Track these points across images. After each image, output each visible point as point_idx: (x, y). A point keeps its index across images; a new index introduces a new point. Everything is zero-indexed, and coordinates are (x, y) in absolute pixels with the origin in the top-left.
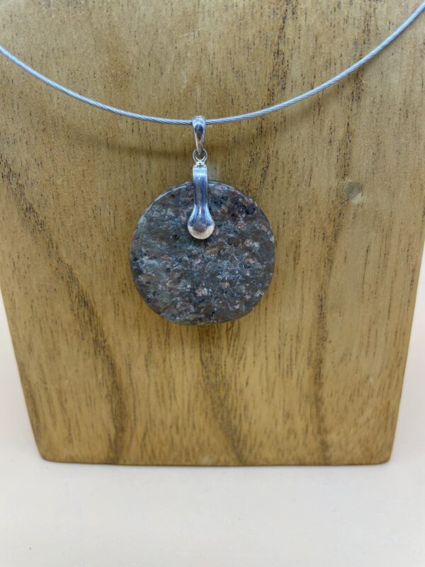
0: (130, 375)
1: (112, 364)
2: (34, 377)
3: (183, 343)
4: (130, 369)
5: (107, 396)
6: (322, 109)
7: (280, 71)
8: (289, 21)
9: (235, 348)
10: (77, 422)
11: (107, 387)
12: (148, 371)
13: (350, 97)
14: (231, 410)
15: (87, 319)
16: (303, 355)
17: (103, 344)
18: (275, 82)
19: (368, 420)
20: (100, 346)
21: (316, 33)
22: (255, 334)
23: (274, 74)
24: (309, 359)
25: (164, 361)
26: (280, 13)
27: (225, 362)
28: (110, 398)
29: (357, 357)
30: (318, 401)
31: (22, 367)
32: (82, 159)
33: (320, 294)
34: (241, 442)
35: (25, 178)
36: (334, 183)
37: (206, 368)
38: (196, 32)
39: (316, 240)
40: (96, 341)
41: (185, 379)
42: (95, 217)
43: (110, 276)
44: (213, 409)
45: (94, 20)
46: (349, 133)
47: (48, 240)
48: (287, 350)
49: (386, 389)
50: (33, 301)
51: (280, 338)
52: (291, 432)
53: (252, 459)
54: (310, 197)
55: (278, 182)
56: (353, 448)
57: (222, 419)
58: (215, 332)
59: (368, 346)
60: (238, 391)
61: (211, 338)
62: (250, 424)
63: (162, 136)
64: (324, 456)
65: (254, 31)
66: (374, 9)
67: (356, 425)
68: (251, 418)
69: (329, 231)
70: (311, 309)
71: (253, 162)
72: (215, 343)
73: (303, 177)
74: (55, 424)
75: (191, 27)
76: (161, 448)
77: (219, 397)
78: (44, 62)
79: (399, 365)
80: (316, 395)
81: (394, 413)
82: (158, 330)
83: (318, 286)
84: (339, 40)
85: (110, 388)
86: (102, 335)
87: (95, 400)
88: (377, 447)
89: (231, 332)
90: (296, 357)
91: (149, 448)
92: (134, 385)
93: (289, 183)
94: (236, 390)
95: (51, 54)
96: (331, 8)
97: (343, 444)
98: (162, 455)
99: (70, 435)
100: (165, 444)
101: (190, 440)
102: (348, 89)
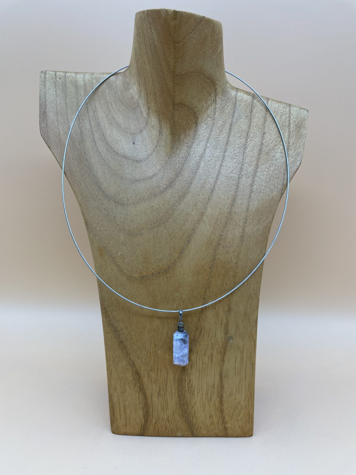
0: (152, 400)
1: (145, 396)
2: (115, 400)
4: (152, 398)
5: (142, 408)
6: (218, 314)
8: (208, 290)
9: (191, 391)
10: (130, 418)
11: (143, 404)
12: (158, 398)
14: (189, 414)
15: (138, 379)
16: (215, 394)
19: (242, 418)
20: (142, 389)
24: (218, 395)
25: (165, 395)
26: (205, 287)
27: (187, 395)
29: (235, 394)
30: (222, 411)
33: (221, 372)
34: (193, 427)
35: (121, 332)
36: (223, 336)
37: (180, 398)
38: (179, 293)
39: (218, 354)
40: (140, 387)
41: (172, 402)
42: (144, 345)
43: (147, 365)
44: (182, 413)
46: (227, 321)
47: (127, 352)
48: (209, 392)
49: (247, 406)
52: (212, 423)
53: (197, 434)
54: (216, 340)
55: (205, 335)
56: (237, 430)
57: (186, 417)
58: (183, 385)
59: (239, 390)
60: (192, 406)
62: (196, 419)
64: (226, 433)
65: (197, 292)
67: (237, 420)
68: (197, 417)
69: (223, 351)
70: (217, 377)
71: (197, 330)
72: (184, 388)
73: (213, 334)
74: (120, 419)
76: (161, 429)
77: (185, 409)
79: (251, 397)
80: (221, 409)
81: (252, 415)
82: (163, 384)
83: (219, 369)
85: (144, 405)
86: (143, 385)
87: (137, 409)
88: (247, 430)
89: (189, 385)
90: (213, 394)
91: (157, 429)
92: (153, 404)
93: (209, 336)
94: (191, 406)
97: (233, 428)
98: (162, 432)
99: (126, 423)
100: (163, 427)
101: (173, 426)
102: (226, 309)
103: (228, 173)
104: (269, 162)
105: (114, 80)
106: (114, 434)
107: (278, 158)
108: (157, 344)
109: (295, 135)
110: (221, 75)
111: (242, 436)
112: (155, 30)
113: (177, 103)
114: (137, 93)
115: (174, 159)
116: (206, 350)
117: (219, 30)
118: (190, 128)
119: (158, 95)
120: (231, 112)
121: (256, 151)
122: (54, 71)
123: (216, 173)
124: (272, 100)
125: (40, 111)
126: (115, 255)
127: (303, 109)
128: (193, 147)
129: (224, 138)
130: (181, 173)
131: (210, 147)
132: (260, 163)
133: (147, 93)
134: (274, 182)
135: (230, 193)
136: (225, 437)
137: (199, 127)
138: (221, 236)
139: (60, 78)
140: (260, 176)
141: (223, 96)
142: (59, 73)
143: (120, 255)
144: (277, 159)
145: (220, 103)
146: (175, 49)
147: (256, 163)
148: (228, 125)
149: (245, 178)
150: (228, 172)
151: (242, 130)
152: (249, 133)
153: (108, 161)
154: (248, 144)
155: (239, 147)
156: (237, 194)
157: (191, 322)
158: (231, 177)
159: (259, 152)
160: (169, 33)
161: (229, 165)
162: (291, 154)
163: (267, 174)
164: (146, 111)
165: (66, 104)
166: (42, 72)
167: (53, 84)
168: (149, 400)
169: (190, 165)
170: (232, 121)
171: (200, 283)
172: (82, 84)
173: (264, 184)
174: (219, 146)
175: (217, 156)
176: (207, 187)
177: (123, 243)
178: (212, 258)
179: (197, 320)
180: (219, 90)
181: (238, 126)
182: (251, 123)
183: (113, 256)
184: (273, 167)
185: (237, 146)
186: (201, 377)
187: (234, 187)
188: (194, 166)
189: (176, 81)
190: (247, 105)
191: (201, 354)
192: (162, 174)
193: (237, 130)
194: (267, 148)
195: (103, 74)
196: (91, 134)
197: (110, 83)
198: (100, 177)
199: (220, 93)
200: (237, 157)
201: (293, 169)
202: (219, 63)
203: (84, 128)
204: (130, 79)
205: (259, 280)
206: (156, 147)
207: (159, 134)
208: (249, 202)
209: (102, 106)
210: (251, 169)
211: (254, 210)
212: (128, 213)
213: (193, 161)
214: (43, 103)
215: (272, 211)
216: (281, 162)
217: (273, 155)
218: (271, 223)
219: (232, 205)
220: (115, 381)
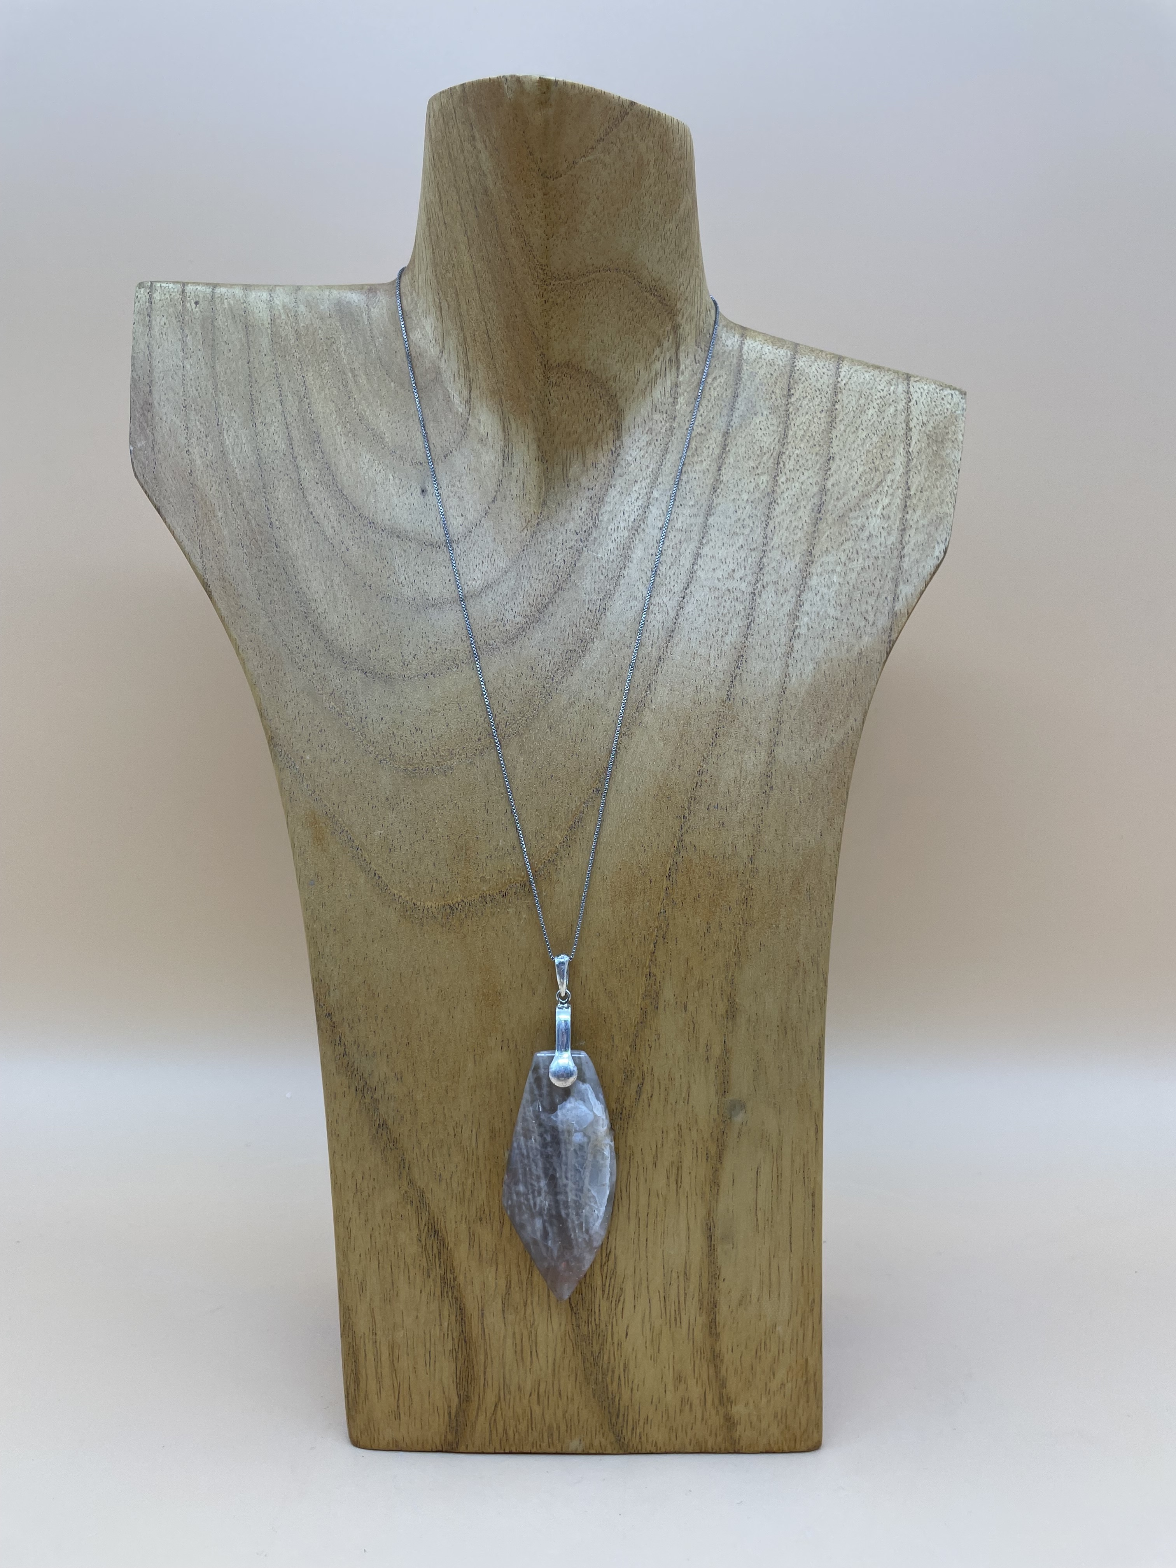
0: (482, 1324)
1: (461, 1309)
2: (362, 1326)
4: (483, 1314)
5: (451, 1351)
7: (653, 992)
8: (660, 946)
9: (611, 1289)
10: (410, 1388)
11: (453, 1339)
12: (504, 1318)
14: (608, 1370)
15: (435, 1251)
16: (693, 1298)
17: (452, 1283)
19: (783, 1385)
20: (449, 1286)
21: (687, 957)
23: (647, 995)
24: (701, 1302)
25: (525, 1305)
26: (651, 938)
27: (599, 1306)
28: (454, 1354)
29: (758, 1300)
30: (715, 1358)
31: (346, 1312)
33: (708, 1222)
34: (621, 1418)
35: (382, 1093)
36: (714, 1100)
37: (576, 1314)
39: (700, 1161)
40: (443, 1279)
41: (550, 1328)
42: (455, 1135)
43: (466, 1202)
44: (585, 1369)
46: (726, 1049)
47: (400, 1159)
48: (673, 1291)
49: (800, 1341)
52: (685, 1401)
53: (635, 1442)
54: (690, 1115)
55: (655, 1098)
56: (769, 1426)
57: (596, 1384)
59: (770, 1286)
60: (616, 1344)
62: (632, 1390)
64: (731, 1437)
65: (625, 955)
67: (768, 1392)
68: (633, 1382)
69: (713, 1150)
70: (698, 1240)
71: (627, 1078)
73: (681, 1095)
76: (516, 1427)
77: (592, 1353)
80: (713, 1350)
81: (815, 1375)
83: (704, 1213)
85: (456, 1341)
86: (452, 1272)
87: (435, 1356)
88: (800, 1424)
89: (605, 1268)
90: (685, 1300)
91: (500, 1426)
92: (487, 1337)
93: (666, 1100)
94: (613, 1343)
96: (702, 933)
97: (754, 1419)
98: (517, 1437)
99: (398, 1407)
100: (521, 1420)
101: (555, 1414)
102: (721, 1009)
103: (719, 579)
104: (848, 545)
105: (363, 304)
106: (359, 1449)
107: (874, 533)
108: (497, 1129)
109: (925, 463)
110: (692, 285)
111: (786, 1449)
112: (484, 142)
113: (555, 361)
114: (434, 342)
115: (549, 537)
116: (659, 1146)
117: (681, 147)
118: (600, 443)
119: (498, 342)
120: (727, 396)
121: (805, 514)
122: (177, 282)
123: (683, 578)
124: (852, 361)
125: (133, 402)
126: (364, 840)
127: (950, 387)
128: (606, 499)
129: (704, 474)
130: (573, 578)
131: (660, 499)
132: (817, 548)
133: (465, 338)
134: (864, 606)
135: (727, 639)
136: (729, 1453)
137: (626, 440)
138: (700, 773)
139: (196, 303)
140: (818, 588)
141: (699, 349)
142: (195, 288)
143: (377, 838)
144: (871, 535)
145: (690, 368)
146: (545, 194)
147: (805, 547)
148: (716, 436)
149: (774, 595)
150: (719, 574)
151: (761, 448)
152: (784, 457)
153: (343, 548)
154: (778, 490)
155: (752, 498)
156: (747, 643)
157: (607, 1055)
158: (729, 590)
159: (813, 515)
160: (528, 147)
161: (722, 553)
162: (915, 520)
163: (841, 580)
164: (460, 392)
165: (214, 377)
166: (141, 285)
167: (174, 321)
168: (475, 1321)
169: (599, 556)
170: (729, 425)
171: (637, 925)
172: (265, 318)
173: (832, 612)
174: (688, 498)
175: (685, 527)
176: (654, 623)
177: (387, 799)
178: (673, 842)
179: (628, 1048)
180: (687, 329)
181: (749, 438)
182: (787, 427)
183: (357, 843)
184: (861, 560)
185: (745, 496)
186: (643, 1239)
187: (738, 623)
188: (612, 558)
189: (552, 294)
190: (775, 375)
191: (643, 1159)
192: (513, 582)
193: (743, 449)
194: (840, 504)
195: (330, 287)
196: (290, 467)
197: (352, 315)
198: (316, 597)
199: (691, 341)
200: (747, 531)
201: (924, 566)
202: (684, 247)
203: (268, 450)
204: (412, 302)
205: (826, 915)
206: (493, 501)
207: (501, 461)
208: (788, 666)
209: (325, 382)
210: (791, 566)
211: (803, 694)
212: (406, 705)
213: (610, 542)
214: (142, 379)
215: (859, 695)
216: (886, 547)
217: (859, 525)
218: (859, 732)
219: (734, 678)
220: (360, 1262)
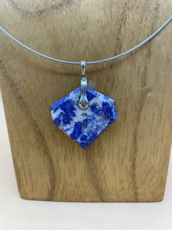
0: (58, 164)
1: (51, 160)
2: (19, 165)
3: (79, 151)
4: (58, 162)
5: (48, 173)
6: (135, 60)
7: (119, 46)
8: (123, 27)
9: (100, 154)
10: (36, 183)
11: (49, 169)
12: (65, 162)
13: (146, 56)
14: (98, 179)
15: (41, 141)
16: (128, 157)
17: (47, 152)
18: (117, 50)
19: (154, 184)
21: (133, 31)
22: (108, 148)
23: (117, 47)
24: (130, 158)
25: (72, 159)
26: (119, 24)
27: (96, 159)
28: (49, 173)
29: (149, 158)
30: (134, 176)
31: (14, 160)
32: (42, 79)
33: (135, 132)
34: (102, 192)
35: (19, 86)
36: (140, 88)
37: (88, 162)
38: (87, 31)
39: (133, 111)
40: (44, 150)
41: (80, 166)
44: (91, 178)
45: (47, 26)
46: (146, 69)
47: (27, 110)
48: (121, 155)
49: (161, 170)
50: (20, 134)
51: (118, 149)
52: (123, 188)
53: (106, 199)
54: (131, 94)
56: (148, 195)
57: (95, 183)
58: (92, 147)
59: (154, 153)
61: (90, 150)
62: (106, 185)
63: (73, 70)
64: (136, 198)
65: (109, 31)
66: (156, 22)
67: (149, 185)
68: (106, 182)
70: (131, 138)
71: (108, 80)
72: (92, 151)
73: (128, 86)
74: (27, 184)
75: (85, 29)
76: (70, 194)
77: (94, 174)
78: (27, 42)
79: (166, 161)
80: (133, 173)
81: (164, 180)
82: (69, 146)
83: (134, 129)
84: (142, 34)
85: (50, 169)
86: (47, 148)
87: (43, 174)
88: (158, 194)
89: (99, 147)
90: (125, 158)
91: (65, 195)
92: (60, 168)
94: (100, 171)
95: (30, 39)
96: (139, 22)
97: (144, 193)
98: (70, 197)
99: (33, 188)
101: (82, 191)
106: (23, 199)
136: (135, 202)
168: (55, 164)
171: (114, 18)
